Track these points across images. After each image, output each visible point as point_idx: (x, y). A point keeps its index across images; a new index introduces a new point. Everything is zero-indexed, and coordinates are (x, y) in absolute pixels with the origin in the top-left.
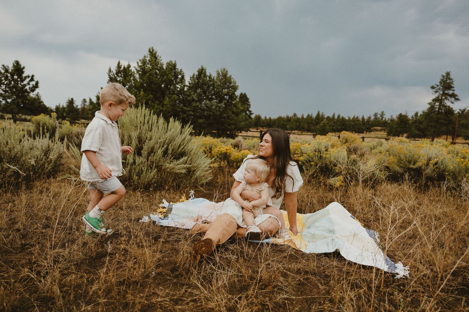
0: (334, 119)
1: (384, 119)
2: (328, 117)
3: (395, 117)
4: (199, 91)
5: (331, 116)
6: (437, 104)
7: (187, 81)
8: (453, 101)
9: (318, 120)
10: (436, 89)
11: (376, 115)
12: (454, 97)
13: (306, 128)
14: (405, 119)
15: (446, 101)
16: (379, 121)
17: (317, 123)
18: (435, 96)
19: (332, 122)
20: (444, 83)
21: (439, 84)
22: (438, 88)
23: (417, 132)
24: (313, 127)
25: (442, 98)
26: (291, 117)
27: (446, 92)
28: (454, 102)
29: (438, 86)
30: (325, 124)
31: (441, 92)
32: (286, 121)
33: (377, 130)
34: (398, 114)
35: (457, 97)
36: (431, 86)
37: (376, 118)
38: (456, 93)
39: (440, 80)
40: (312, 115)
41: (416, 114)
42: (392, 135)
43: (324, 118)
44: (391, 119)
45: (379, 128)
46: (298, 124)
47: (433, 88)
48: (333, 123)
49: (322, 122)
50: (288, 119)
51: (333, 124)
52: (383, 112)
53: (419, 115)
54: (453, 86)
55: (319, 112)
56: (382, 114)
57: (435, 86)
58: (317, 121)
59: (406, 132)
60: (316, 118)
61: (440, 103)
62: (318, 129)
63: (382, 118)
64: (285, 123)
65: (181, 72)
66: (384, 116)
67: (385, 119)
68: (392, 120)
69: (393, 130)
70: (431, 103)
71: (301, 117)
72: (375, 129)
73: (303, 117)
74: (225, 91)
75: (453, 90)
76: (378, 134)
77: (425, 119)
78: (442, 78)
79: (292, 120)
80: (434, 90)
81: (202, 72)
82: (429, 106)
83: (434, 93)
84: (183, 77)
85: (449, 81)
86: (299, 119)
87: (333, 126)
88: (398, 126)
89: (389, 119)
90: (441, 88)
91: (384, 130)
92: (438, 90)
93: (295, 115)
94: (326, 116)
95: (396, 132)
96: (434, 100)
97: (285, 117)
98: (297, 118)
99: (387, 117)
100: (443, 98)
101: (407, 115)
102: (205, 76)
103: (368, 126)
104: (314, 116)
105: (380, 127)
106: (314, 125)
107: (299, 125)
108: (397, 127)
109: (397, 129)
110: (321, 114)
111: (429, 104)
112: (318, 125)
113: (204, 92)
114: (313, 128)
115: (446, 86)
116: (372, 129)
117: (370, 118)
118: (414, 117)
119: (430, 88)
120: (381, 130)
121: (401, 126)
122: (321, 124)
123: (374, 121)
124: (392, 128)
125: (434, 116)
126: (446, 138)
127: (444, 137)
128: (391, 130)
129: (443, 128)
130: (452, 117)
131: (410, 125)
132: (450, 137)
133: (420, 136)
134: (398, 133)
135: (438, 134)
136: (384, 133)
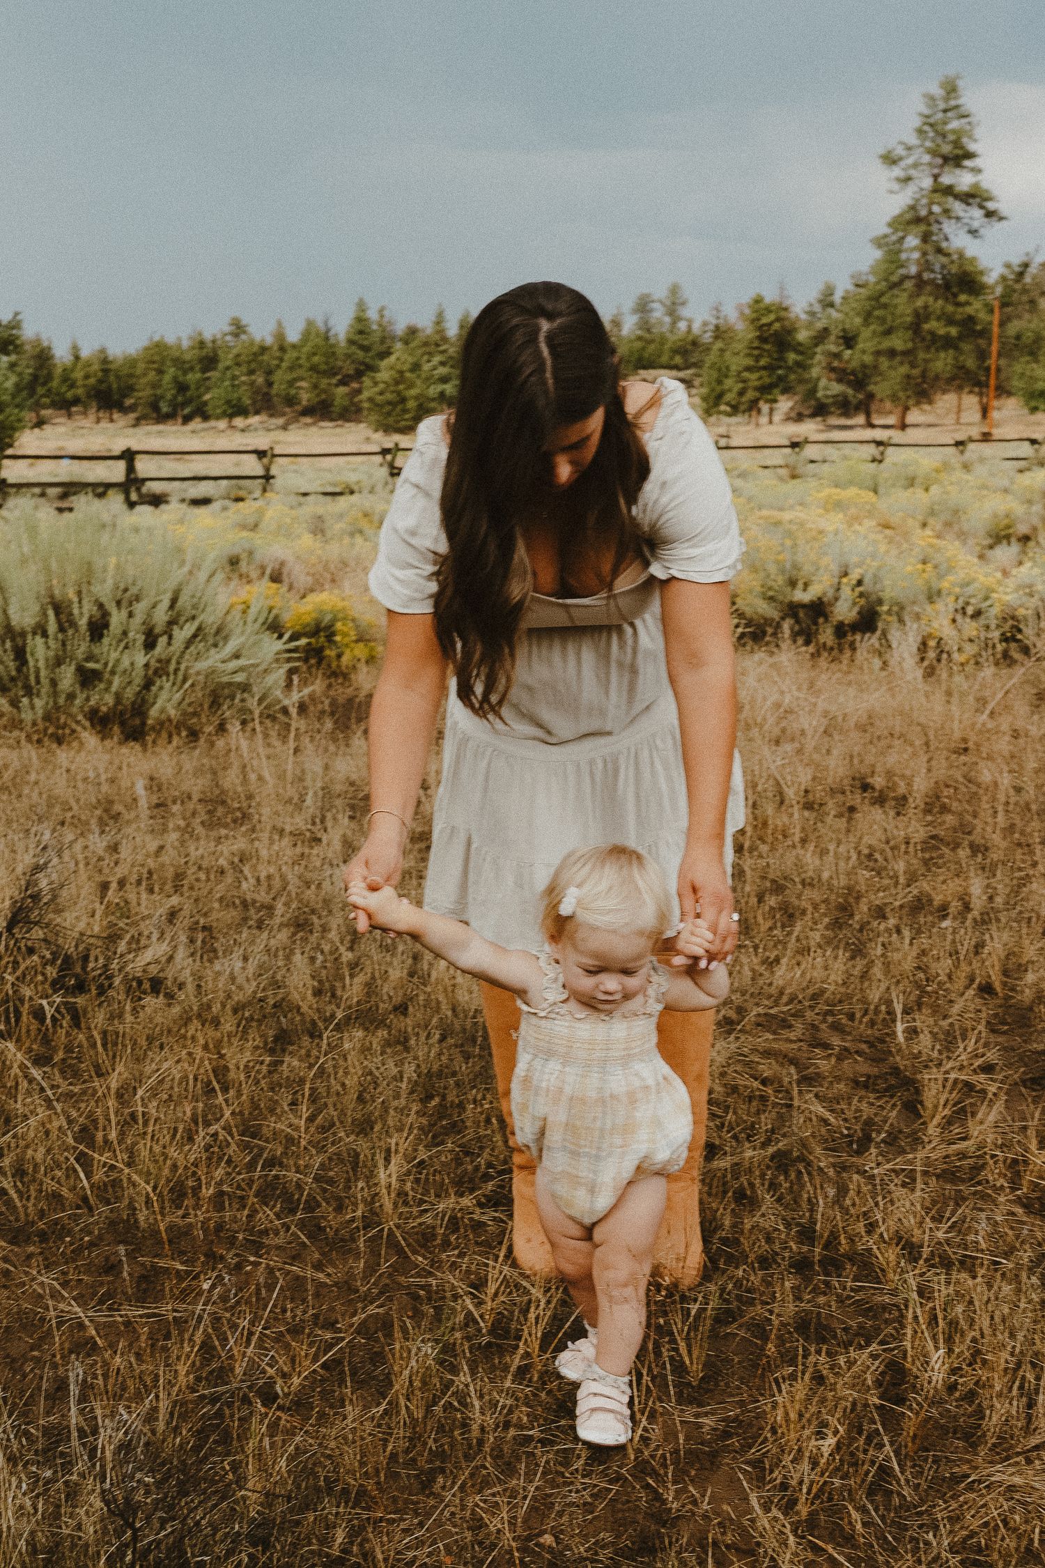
0: (445, 339)
1: (682, 325)
2: (412, 331)
3: (732, 316)
5: (425, 323)
6: (912, 241)
8: (976, 224)
9: (366, 349)
10: (903, 164)
11: (643, 306)
12: (981, 207)
13: (305, 398)
14: (777, 326)
15: (948, 227)
16: (663, 340)
17: (361, 372)
18: (898, 202)
19: (437, 359)
20: (936, 132)
21: (913, 140)
22: (910, 161)
23: (837, 388)
24: (342, 390)
25: (931, 213)
26: (214, 342)
27: (946, 180)
28: (982, 231)
29: (909, 148)
30: (401, 372)
31: (927, 183)
32: (192, 369)
34: (747, 298)
35: (991, 205)
36: (882, 151)
37: (645, 325)
38: (987, 181)
39: (917, 122)
40: (326, 323)
41: (827, 296)
42: (723, 408)
43: (393, 338)
44: (717, 327)
46: (260, 380)
47: (890, 160)
48: (443, 364)
49: (384, 364)
50: (208, 358)
51: (443, 371)
52: (674, 290)
53: (837, 298)
54: (972, 147)
55: (361, 306)
56: (674, 306)
57: (900, 151)
58: (360, 354)
59: (786, 390)
60: (351, 342)
61: (926, 238)
62: (371, 400)
63: (676, 319)
64: (193, 377)
66: (685, 312)
67: (689, 327)
68: (720, 333)
69: (729, 383)
70: (886, 236)
71: (269, 341)
73: (280, 336)
75: (977, 171)
77: (868, 317)
78: (927, 111)
79: (226, 360)
80: (897, 172)
82: (878, 254)
83: (896, 186)
85: (954, 125)
86: (264, 349)
88: (750, 362)
89: (705, 324)
90: (927, 158)
92: (912, 172)
93: (238, 328)
94: (400, 328)
95: (741, 393)
96: (897, 223)
97: (186, 344)
98: (252, 343)
100: (936, 209)
101: (786, 304)
104: (341, 328)
106: (343, 383)
107: (270, 384)
108: (748, 369)
109: (746, 375)
110: (372, 314)
111: (879, 242)
112: (367, 381)
114: (340, 395)
115: (946, 149)
118: (817, 308)
119: (879, 161)
121: (762, 362)
122: (384, 375)
123: (640, 338)
124: (722, 373)
125: (903, 305)
126: (955, 410)
127: (946, 401)
128: (719, 382)
129: (942, 362)
130: (975, 307)
131: (805, 351)
132: (971, 402)
133: (846, 407)
134: (751, 395)
135: (922, 390)
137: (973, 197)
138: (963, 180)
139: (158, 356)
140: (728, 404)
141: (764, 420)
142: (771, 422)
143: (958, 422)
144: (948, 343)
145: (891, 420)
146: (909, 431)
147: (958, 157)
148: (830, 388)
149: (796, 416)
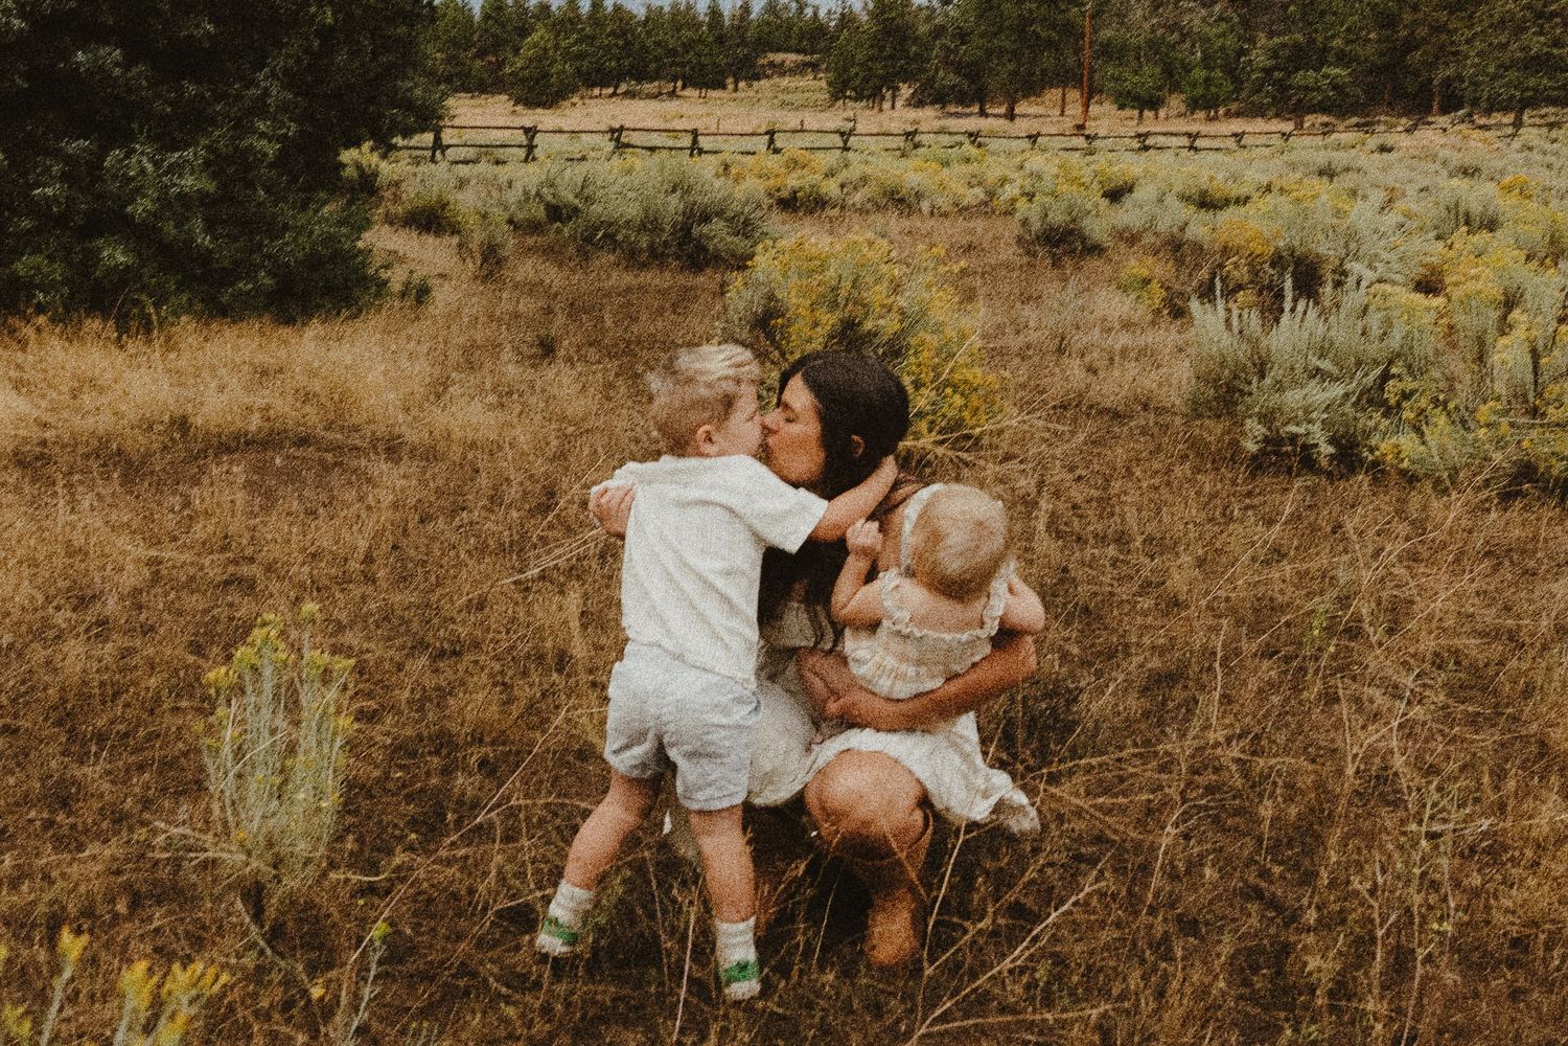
0: (579, 16)
1: (809, 11)
2: (545, 8)
9: (500, 25)
14: (899, 21)
16: (790, 25)
17: (498, 45)
23: (953, 80)
24: (478, 63)
30: (543, 50)
33: (780, 70)
37: (773, 9)
42: (849, 93)
43: (529, 13)
44: (842, 16)
48: (577, 40)
49: (527, 40)
51: (579, 47)
58: (496, 29)
59: (907, 77)
60: (486, 17)
62: (514, 74)
67: (815, 14)
68: (847, 19)
69: (853, 70)
72: (772, 64)
76: (786, 90)
77: (980, 17)
87: (580, 56)
88: (873, 52)
89: (830, 12)
91: (814, 66)
95: (866, 80)
103: (741, 52)
105: (798, 52)
106: (481, 54)
108: (871, 58)
109: (870, 64)
112: (509, 56)
116: (761, 61)
120: (799, 70)
121: (886, 53)
122: (526, 52)
123: (767, 21)
124: (845, 61)
126: (1060, 103)
127: (1054, 94)
128: (845, 70)
129: (1046, 61)
130: (1072, 14)
131: (924, 44)
132: (1074, 95)
133: (963, 99)
134: (875, 81)
135: (1031, 87)
136: (815, 86)
140: (854, 89)
141: (887, 105)
142: (893, 107)
143: (1062, 113)
144: (1050, 45)
145: (1002, 110)
146: (1018, 121)
148: (947, 79)
149: (917, 102)
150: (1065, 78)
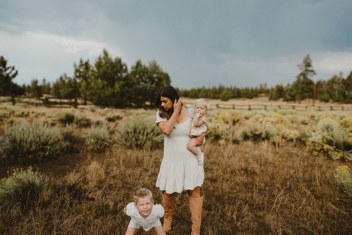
0: (232, 89)
1: (267, 88)
2: (227, 88)
3: (274, 87)
4: (137, 76)
5: (229, 87)
6: (302, 77)
7: (130, 70)
9: (221, 90)
11: (261, 85)
13: (212, 96)
14: (281, 89)
15: (308, 75)
16: (264, 90)
18: (300, 72)
19: (230, 92)
20: (306, 62)
27: (307, 69)
28: (313, 76)
29: (302, 65)
30: (225, 93)
31: (304, 69)
33: (262, 96)
34: (276, 85)
35: (314, 72)
37: (261, 88)
40: (216, 87)
41: (289, 85)
43: (225, 89)
44: (272, 89)
45: (263, 95)
46: (206, 93)
47: (298, 66)
49: (223, 92)
50: (199, 91)
54: (311, 64)
56: (266, 85)
57: (300, 65)
59: (282, 97)
60: (219, 89)
61: (304, 77)
62: (221, 96)
65: (125, 65)
73: (209, 89)
74: (155, 76)
75: (312, 68)
77: (295, 88)
80: (299, 68)
81: (139, 64)
82: (297, 79)
83: (299, 70)
84: (126, 68)
88: (276, 93)
91: (267, 96)
95: (275, 97)
96: (299, 75)
99: (269, 87)
100: (306, 73)
101: (282, 86)
102: (141, 66)
103: (256, 94)
109: (275, 95)
111: (297, 77)
112: (221, 94)
113: (141, 77)
114: (217, 96)
115: (307, 64)
116: (259, 95)
117: (257, 88)
118: (287, 86)
120: (265, 96)
121: (278, 94)
122: (223, 94)
123: (260, 90)
124: (272, 95)
125: (300, 86)
126: (309, 101)
127: (307, 100)
129: (306, 94)
130: (312, 86)
131: (285, 92)
132: (311, 100)
133: (291, 100)
135: (303, 98)
136: (267, 99)
137: (312, 71)
138: (310, 69)
139: (193, 90)
140: (273, 99)
141: (278, 101)
143: (309, 103)
144: (307, 92)
145: (298, 102)
146: (301, 104)
147: (309, 65)
148: (288, 97)
149: (284, 101)
150: (310, 97)
